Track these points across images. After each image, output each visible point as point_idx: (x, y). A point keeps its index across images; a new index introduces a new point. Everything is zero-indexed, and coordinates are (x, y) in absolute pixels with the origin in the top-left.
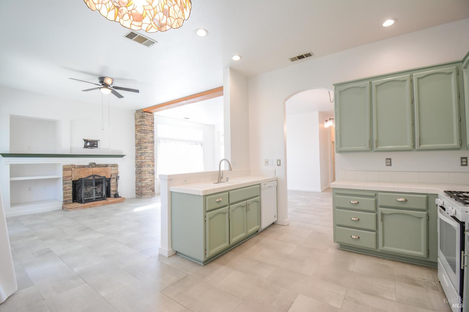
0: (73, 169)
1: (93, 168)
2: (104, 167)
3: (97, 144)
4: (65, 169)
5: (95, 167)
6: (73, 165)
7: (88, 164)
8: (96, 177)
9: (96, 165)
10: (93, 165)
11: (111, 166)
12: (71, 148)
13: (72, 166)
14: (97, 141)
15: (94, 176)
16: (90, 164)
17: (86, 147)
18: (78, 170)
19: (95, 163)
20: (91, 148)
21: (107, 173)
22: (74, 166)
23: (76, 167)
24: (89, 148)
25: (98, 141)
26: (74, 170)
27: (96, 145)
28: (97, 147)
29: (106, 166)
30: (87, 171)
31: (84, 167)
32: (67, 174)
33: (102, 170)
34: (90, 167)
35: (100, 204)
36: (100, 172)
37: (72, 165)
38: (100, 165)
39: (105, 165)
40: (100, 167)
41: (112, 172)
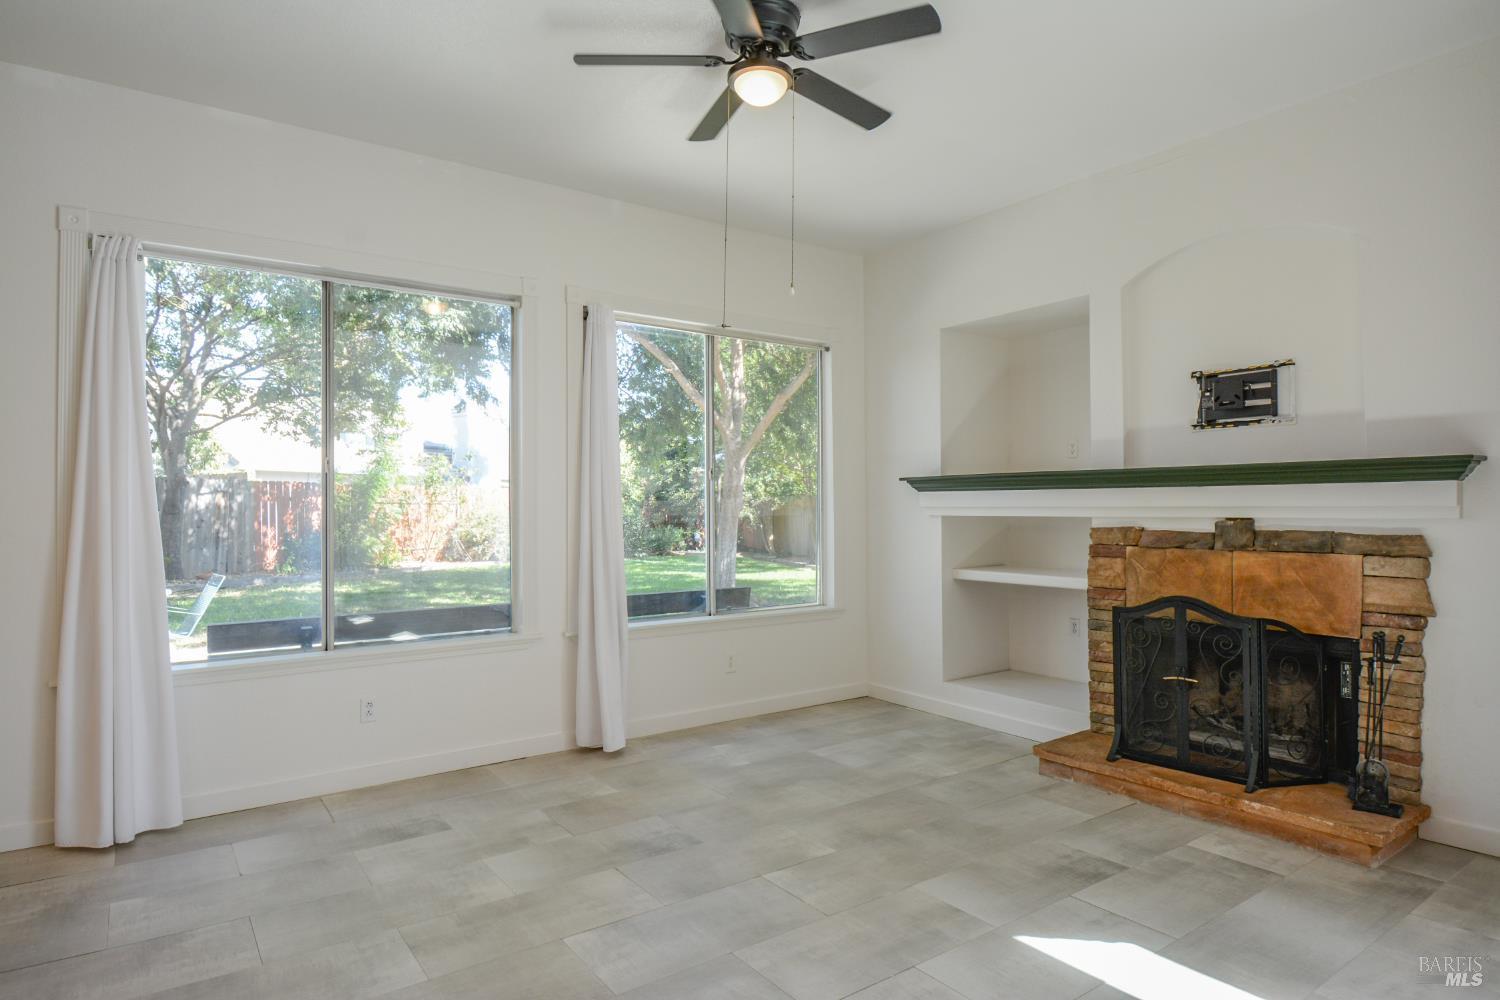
0: (1129, 549)
1: (1235, 553)
2: (1309, 550)
3: (1272, 393)
4: (1106, 546)
5: (1243, 548)
6: (1130, 529)
7: (1212, 529)
8: (1192, 615)
9: (1255, 534)
10: (1240, 534)
11: (1368, 548)
12: (1130, 440)
13: (1125, 536)
14: (1270, 374)
15: (1182, 603)
16: (1216, 525)
17: (1207, 420)
18: (1154, 557)
19: (1248, 523)
20: (1236, 424)
21: (1330, 602)
22: (1133, 536)
23: (1145, 540)
24: (1224, 425)
25: (1282, 373)
26: (1133, 554)
27: (1268, 402)
28: (1272, 411)
29: (1327, 544)
30: (1198, 570)
31: (1181, 541)
32: (1108, 573)
33: (1290, 575)
34: (1219, 545)
36: (1282, 586)
37: (1125, 531)
38: (1277, 535)
39: (1315, 541)
40: (1278, 550)
41: (1372, 598)
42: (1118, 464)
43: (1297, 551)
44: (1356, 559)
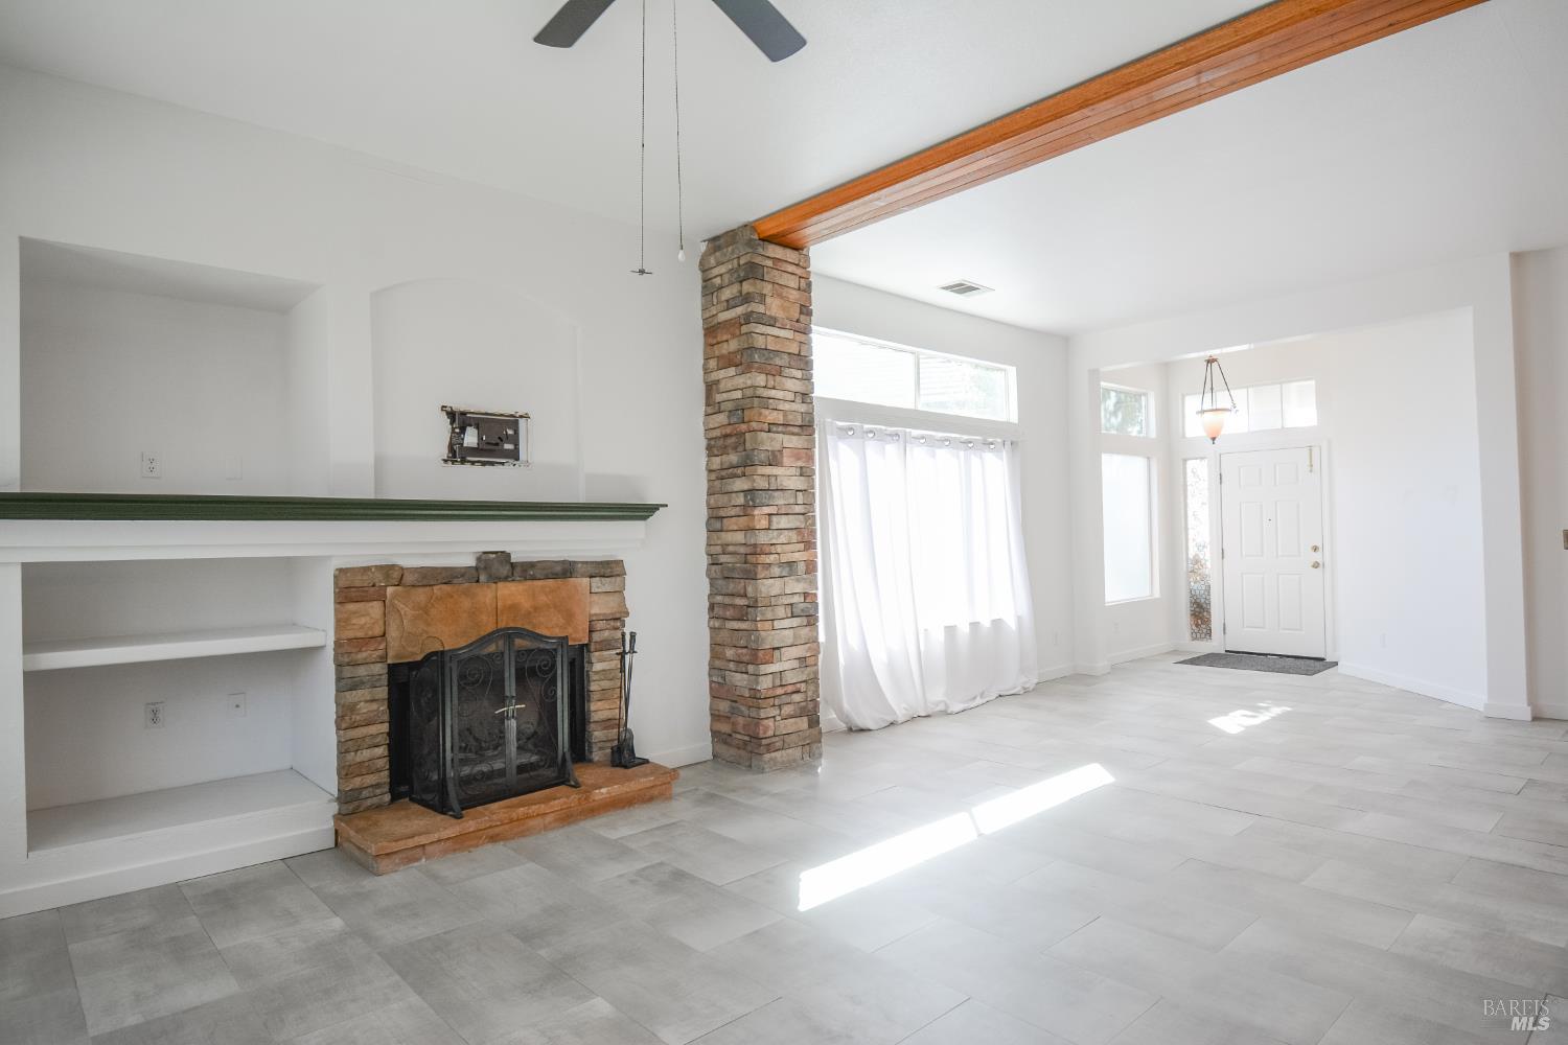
0: (390, 590)
1: (500, 585)
2: (555, 576)
3: (515, 440)
4: (353, 589)
5: (506, 579)
6: (392, 567)
7: (471, 562)
8: (519, 643)
9: (513, 565)
10: (496, 567)
11: (591, 570)
12: (379, 463)
13: (387, 576)
14: (513, 422)
15: (509, 634)
16: (479, 559)
17: (457, 454)
18: (421, 595)
19: (504, 556)
20: (484, 464)
21: (569, 616)
22: (393, 574)
23: (409, 579)
24: (473, 463)
25: (522, 422)
26: (395, 595)
27: (512, 447)
28: (514, 455)
29: (565, 570)
30: (466, 603)
31: (448, 576)
32: (363, 620)
33: (543, 599)
34: (483, 578)
35: (549, 819)
36: (536, 609)
37: (387, 570)
38: (532, 565)
39: (558, 569)
40: (534, 578)
41: (595, 610)
42: (368, 493)
43: (547, 578)
44: (586, 580)
